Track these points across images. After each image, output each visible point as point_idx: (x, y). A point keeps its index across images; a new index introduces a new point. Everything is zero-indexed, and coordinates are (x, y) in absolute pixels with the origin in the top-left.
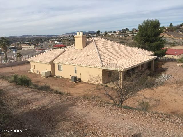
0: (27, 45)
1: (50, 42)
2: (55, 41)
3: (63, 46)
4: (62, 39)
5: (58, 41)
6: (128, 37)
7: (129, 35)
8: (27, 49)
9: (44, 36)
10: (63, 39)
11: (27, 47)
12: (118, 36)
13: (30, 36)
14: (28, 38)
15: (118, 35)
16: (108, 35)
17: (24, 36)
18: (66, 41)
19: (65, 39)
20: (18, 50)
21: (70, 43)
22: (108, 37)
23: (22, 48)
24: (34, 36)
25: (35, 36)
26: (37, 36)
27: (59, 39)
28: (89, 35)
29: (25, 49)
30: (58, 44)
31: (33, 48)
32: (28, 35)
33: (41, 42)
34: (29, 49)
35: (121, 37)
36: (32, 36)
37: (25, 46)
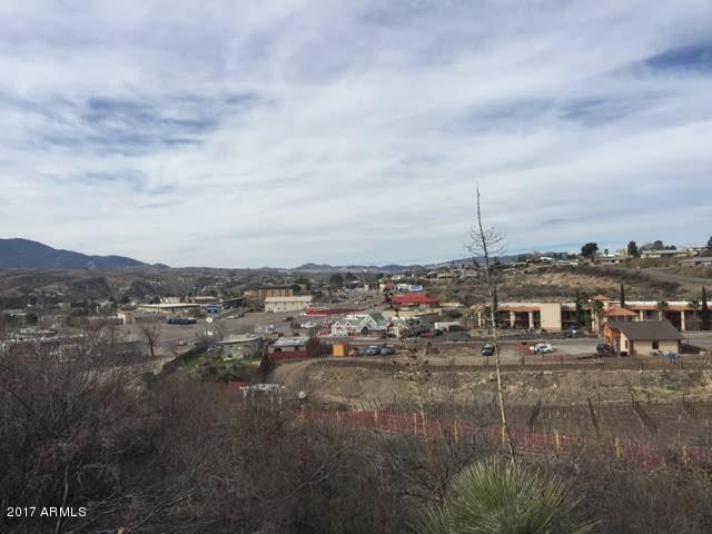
0: (288, 295)
1: (382, 286)
2: (402, 281)
3: (427, 300)
4: (428, 277)
5: (412, 282)
8: (281, 310)
9: (371, 267)
10: (435, 276)
11: (285, 303)
12: (698, 263)
13: (325, 267)
15: (698, 260)
16: (642, 257)
17: (306, 267)
18: (445, 284)
19: (440, 275)
20: (251, 311)
21: (457, 292)
22: (644, 266)
23: (263, 307)
27: (418, 275)
28: (549, 262)
29: (275, 310)
30: (406, 291)
31: (305, 305)
32: (321, 264)
33: (348, 287)
34: (290, 308)
36: (330, 267)
37: (280, 295)
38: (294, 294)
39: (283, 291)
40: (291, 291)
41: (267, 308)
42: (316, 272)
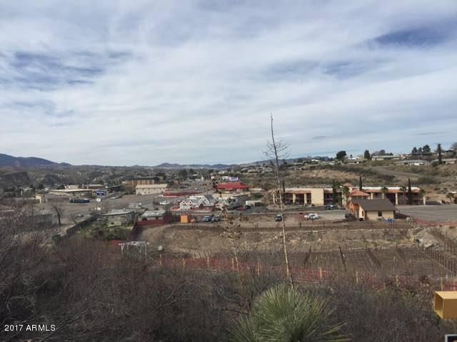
0: (151, 183)
1: (213, 177)
2: (225, 175)
3: (241, 186)
4: (242, 172)
5: (231, 175)
6: (445, 167)
7: (444, 160)
8: (147, 193)
9: (205, 166)
10: (246, 171)
11: (149, 189)
12: (406, 164)
13: (176, 165)
15: (405, 161)
16: (373, 159)
17: (164, 165)
18: (253, 176)
19: (250, 171)
20: (127, 194)
21: (260, 181)
22: (374, 165)
23: (135, 191)
24: (184, 166)
25: (186, 166)
27: (235, 171)
28: (316, 163)
29: (143, 194)
30: (228, 181)
31: (163, 190)
33: (190, 178)
34: (153, 192)
35: (417, 166)
36: (179, 165)
37: (146, 184)
38: (155, 183)
39: (148, 181)
40: (153, 181)
41: (137, 193)
42: (169, 168)
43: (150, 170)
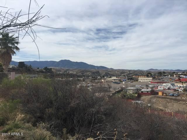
1: (175, 76)
5: (185, 75)
8: (143, 81)
9: (171, 70)
11: (144, 79)
14: (154, 72)
17: (150, 70)
20: (135, 81)
23: (138, 80)
24: (160, 70)
26: (164, 70)
29: (141, 81)
30: (183, 78)
31: (150, 80)
33: (163, 76)
34: (146, 81)
36: (158, 70)
38: (147, 77)
39: (144, 76)
40: (146, 76)
41: (139, 81)
43: (144, 72)
